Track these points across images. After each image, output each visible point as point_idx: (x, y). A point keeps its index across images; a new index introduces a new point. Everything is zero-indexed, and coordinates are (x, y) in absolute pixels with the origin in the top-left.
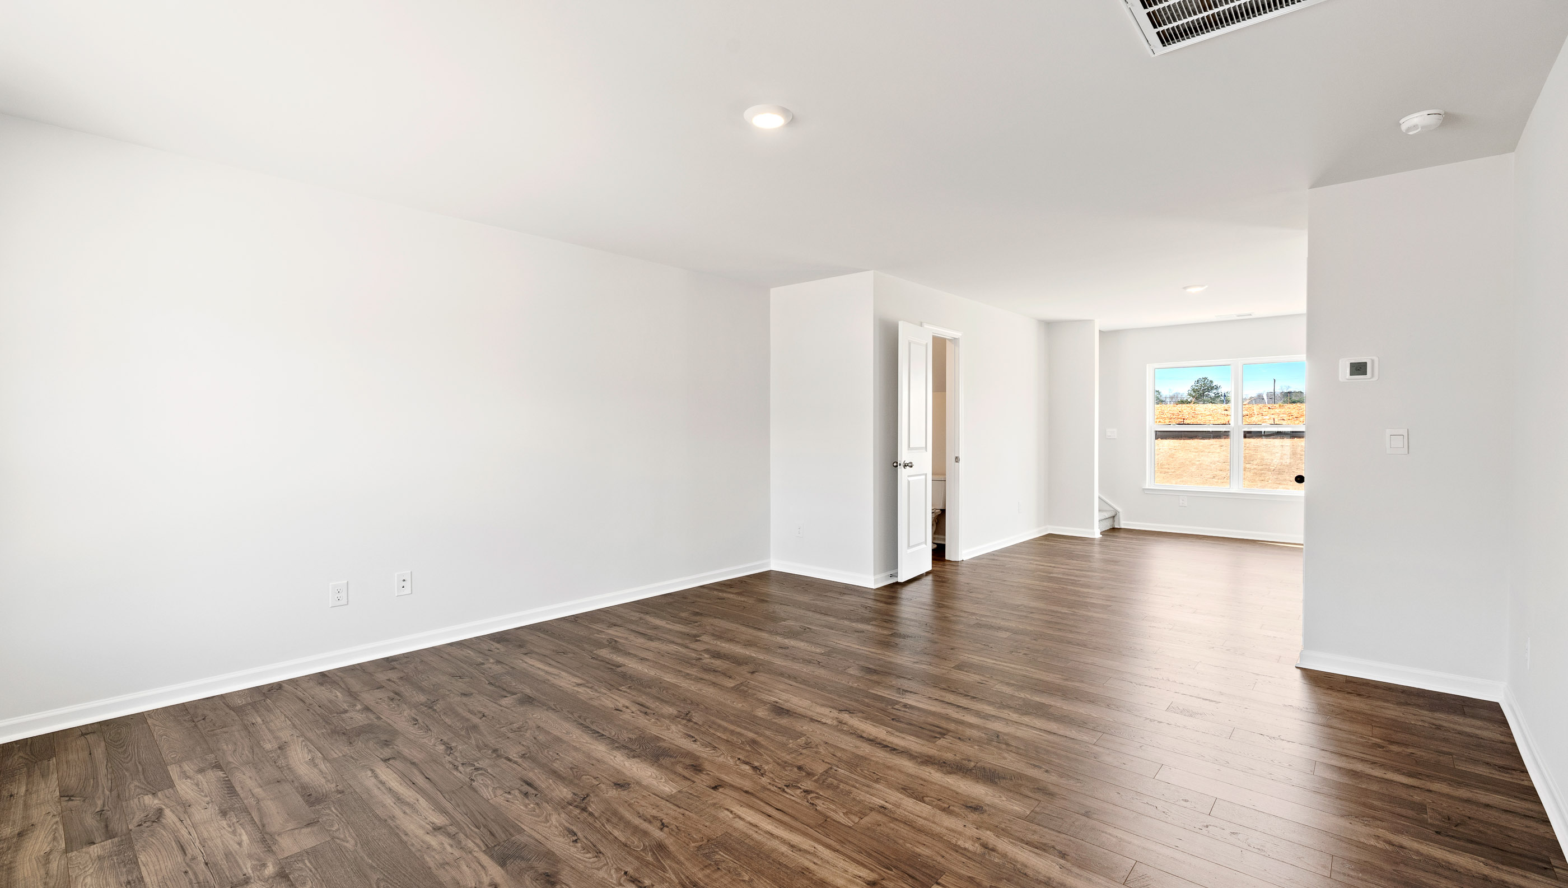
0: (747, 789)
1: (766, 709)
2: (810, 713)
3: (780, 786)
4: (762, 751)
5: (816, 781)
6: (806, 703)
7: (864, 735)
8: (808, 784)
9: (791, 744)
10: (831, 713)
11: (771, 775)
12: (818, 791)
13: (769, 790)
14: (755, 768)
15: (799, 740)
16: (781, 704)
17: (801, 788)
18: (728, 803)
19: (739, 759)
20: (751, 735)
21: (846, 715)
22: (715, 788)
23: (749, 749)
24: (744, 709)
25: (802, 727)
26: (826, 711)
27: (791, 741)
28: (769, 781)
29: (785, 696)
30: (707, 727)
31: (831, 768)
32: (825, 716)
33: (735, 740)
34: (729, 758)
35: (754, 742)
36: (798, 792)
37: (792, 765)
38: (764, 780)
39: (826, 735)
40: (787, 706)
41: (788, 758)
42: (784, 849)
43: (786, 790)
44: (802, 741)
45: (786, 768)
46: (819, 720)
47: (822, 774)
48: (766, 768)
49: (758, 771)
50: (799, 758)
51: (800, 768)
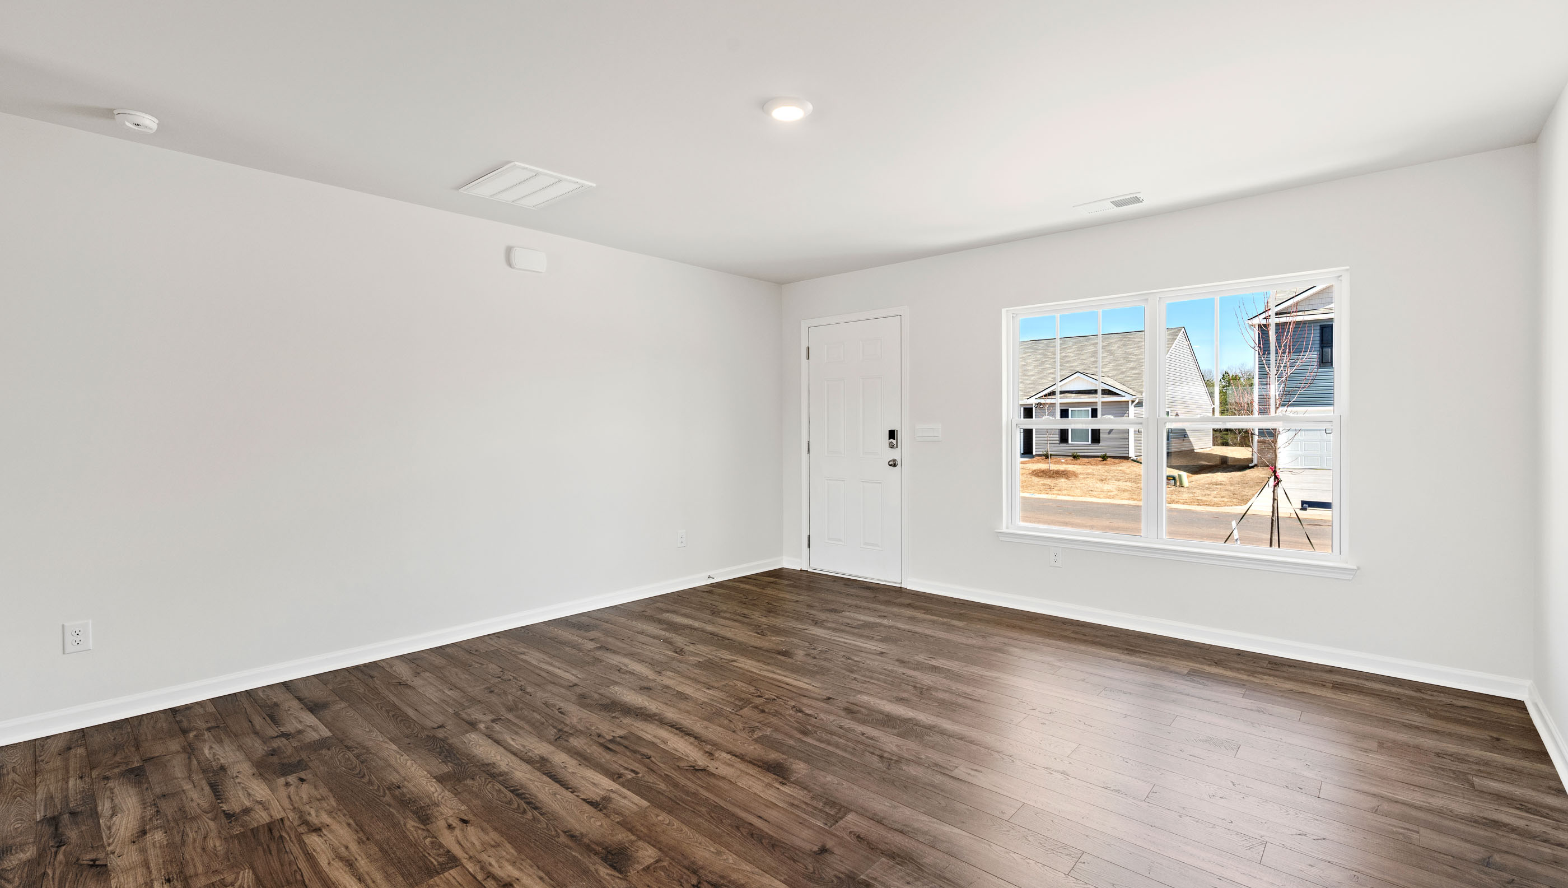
0: (804, 698)
1: (796, 772)
2: (743, 766)
3: (780, 700)
4: (796, 725)
5: (752, 703)
6: (744, 782)
7: (692, 739)
8: (758, 701)
9: (768, 731)
10: (717, 766)
11: (787, 706)
12: (752, 697)
13: (788, 698)
14: (801, 711)
15: (760, 734)
16: (776, 780)
17: (765, 699)
18: (817, 691)
19: (816, 718)
20: (809, 740)
21: (701, 764)
22: (829, 698)
23: (808, 727)
24: (822, 773)
25: (755, 749)
26: (723, 770)
27: (768, 734)
28: (789, 703)
29: (770, 795)
30: (857, 749)
31: (736, 711)
32: (725, 763)
33: (823, 735)
34: (825, 719)
35: (805, 733)
36: (766, 696)
37: (769, 713)
38: (793, 703)
39: (732, 740)
40: (769, 778)
41: (774, 720)
42: (779, 672)
43: (775, 698)
44: (758, 734)
45: (774, 711)
46: (734, 758)
47: (746, 707)
48: (791, 712)
49: (798, 709)
50: (761, 719)
51: (763, 711)
